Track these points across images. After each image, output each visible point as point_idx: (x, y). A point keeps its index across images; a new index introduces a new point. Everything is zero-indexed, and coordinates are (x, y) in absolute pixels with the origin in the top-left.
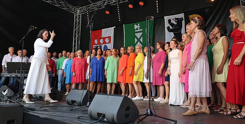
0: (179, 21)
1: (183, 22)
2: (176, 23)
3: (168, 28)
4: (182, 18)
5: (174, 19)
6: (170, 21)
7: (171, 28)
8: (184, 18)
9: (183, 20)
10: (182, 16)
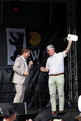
0: (21, 35)
1: (25, 37)
2: (18, 37)
3: (10, 41)
4: (23, 33)
5: (16, 33)
6: (11, 34)
7: (13, 41)
8: (25, 34)
9: (24, 35)
10: (23, 31)
